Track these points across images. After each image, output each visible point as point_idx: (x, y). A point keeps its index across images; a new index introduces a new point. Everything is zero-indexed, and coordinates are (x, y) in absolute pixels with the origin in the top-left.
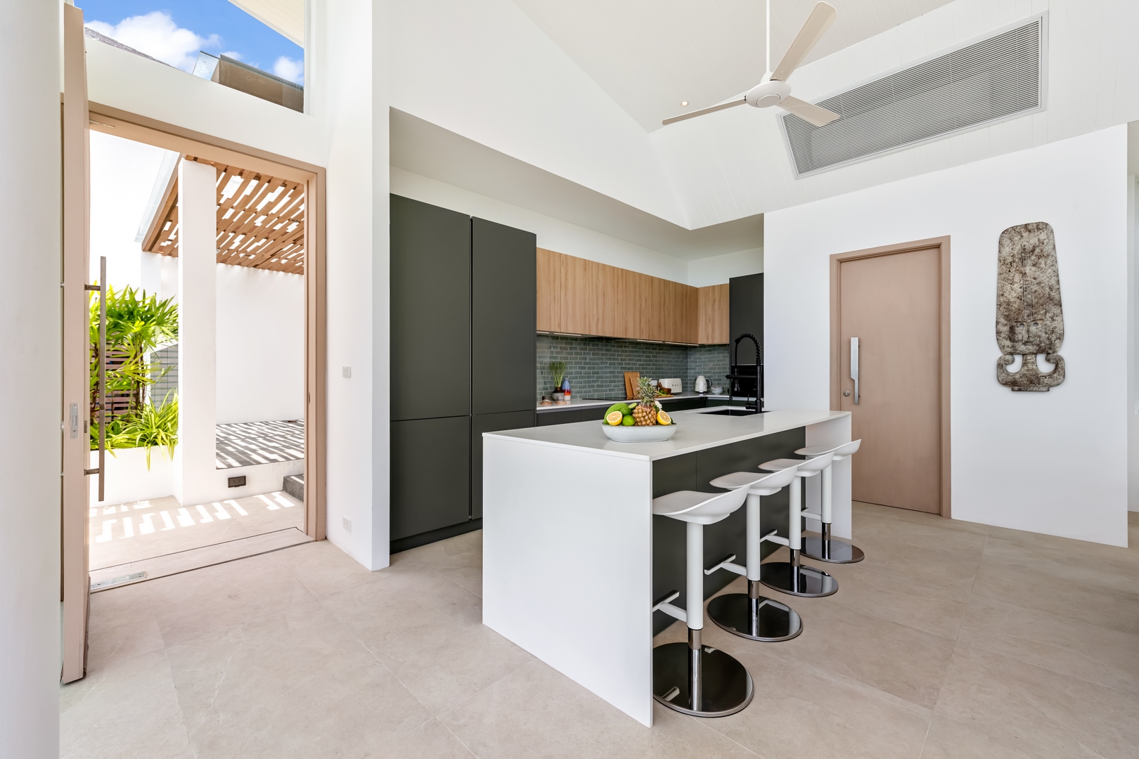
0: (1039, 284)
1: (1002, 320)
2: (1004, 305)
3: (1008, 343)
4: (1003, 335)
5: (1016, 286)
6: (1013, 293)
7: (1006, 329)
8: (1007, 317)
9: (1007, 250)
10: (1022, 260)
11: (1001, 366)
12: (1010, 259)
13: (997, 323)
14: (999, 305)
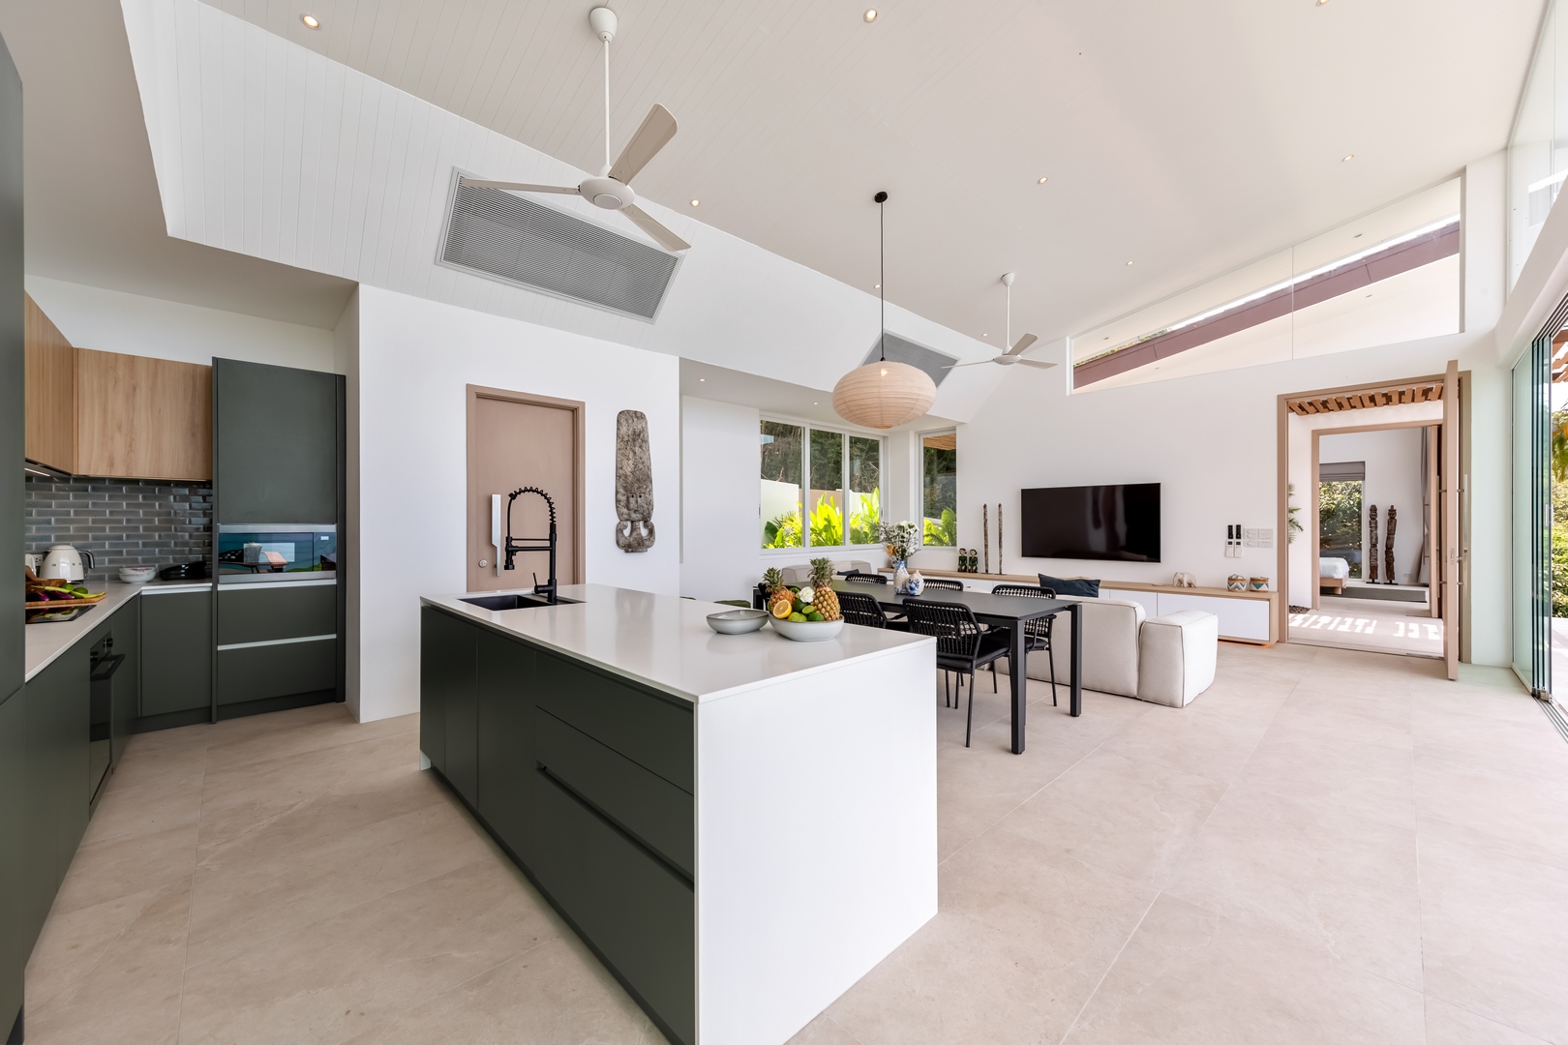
0: (643, 463)
1: (621, 490)
2: (623, 478)
3: (625, 511)
4: (622, 504)
5: (631, 462)
6: (628, 469)
7: (624, 498)
8: (625, 488)
9: (624, 429)
10: (634, 440)
11: (619, 531)
12: (626, 438)
13: (617, 492)
14: (618, 477)
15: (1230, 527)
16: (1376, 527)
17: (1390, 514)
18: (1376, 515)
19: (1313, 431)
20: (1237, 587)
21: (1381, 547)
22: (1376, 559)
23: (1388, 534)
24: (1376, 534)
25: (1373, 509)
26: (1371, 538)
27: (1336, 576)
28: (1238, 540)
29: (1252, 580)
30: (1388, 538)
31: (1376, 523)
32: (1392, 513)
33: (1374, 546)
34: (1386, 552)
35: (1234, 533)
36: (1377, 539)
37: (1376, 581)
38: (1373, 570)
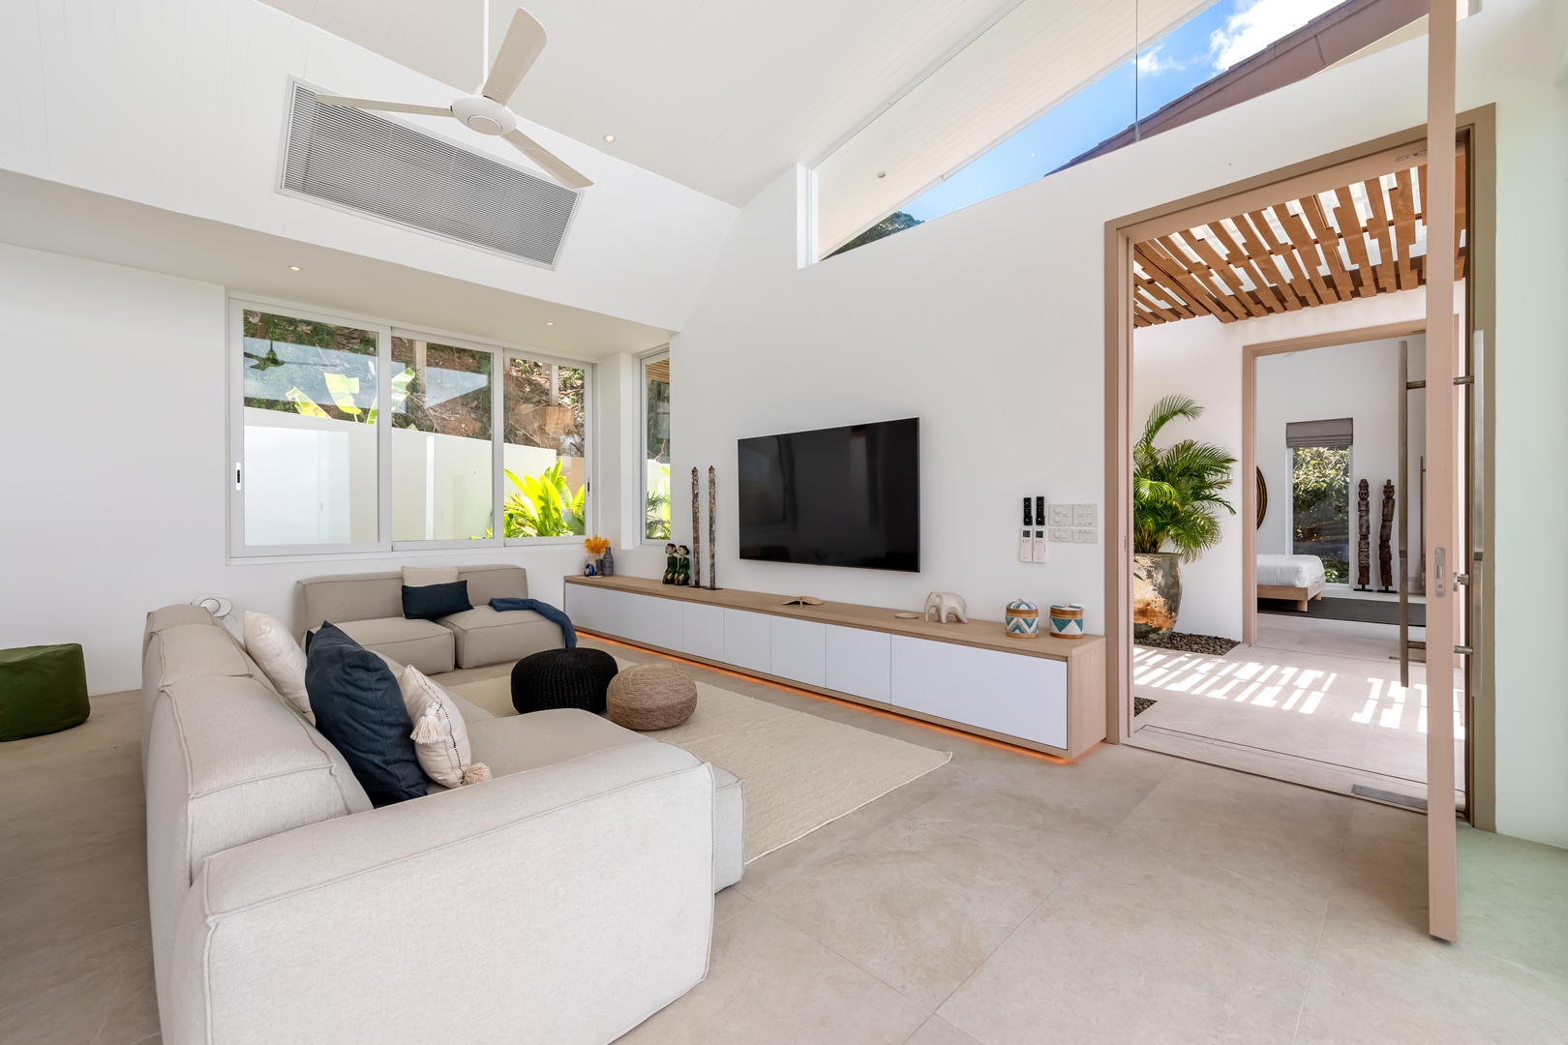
15: (1027, 501)
16: (1367, 511)
17: (1385, 492)
18: (1367, 494)
19: (1245, 348)
20: (1018, 627)
21: (1374, 539)
22: (1368, 557)
23: (1384, 521)
24: (1368, 521)
25: (1364, 486)
26: (1361, 526)
27: (1299, 584)
28: (1040, 528)
29: (1055, 612)
30: (1383, 527)
31: (1367, 505)
32: (1388, 489)
33: (1364, 537)
34: (1381, 546)
35: (1034, 512)
36: (1368, 528)
37: (1367, 587)
38: (1364, 570)
